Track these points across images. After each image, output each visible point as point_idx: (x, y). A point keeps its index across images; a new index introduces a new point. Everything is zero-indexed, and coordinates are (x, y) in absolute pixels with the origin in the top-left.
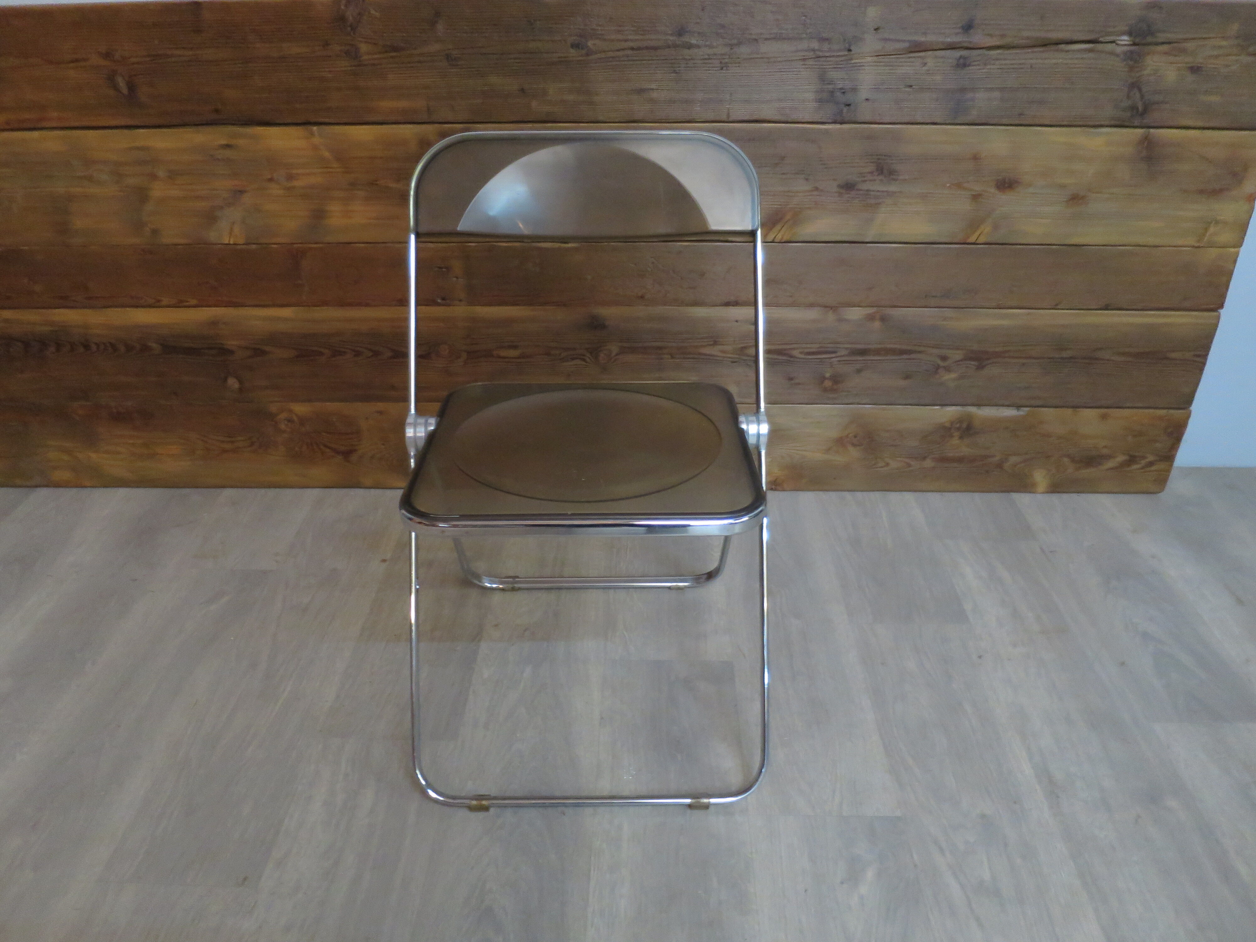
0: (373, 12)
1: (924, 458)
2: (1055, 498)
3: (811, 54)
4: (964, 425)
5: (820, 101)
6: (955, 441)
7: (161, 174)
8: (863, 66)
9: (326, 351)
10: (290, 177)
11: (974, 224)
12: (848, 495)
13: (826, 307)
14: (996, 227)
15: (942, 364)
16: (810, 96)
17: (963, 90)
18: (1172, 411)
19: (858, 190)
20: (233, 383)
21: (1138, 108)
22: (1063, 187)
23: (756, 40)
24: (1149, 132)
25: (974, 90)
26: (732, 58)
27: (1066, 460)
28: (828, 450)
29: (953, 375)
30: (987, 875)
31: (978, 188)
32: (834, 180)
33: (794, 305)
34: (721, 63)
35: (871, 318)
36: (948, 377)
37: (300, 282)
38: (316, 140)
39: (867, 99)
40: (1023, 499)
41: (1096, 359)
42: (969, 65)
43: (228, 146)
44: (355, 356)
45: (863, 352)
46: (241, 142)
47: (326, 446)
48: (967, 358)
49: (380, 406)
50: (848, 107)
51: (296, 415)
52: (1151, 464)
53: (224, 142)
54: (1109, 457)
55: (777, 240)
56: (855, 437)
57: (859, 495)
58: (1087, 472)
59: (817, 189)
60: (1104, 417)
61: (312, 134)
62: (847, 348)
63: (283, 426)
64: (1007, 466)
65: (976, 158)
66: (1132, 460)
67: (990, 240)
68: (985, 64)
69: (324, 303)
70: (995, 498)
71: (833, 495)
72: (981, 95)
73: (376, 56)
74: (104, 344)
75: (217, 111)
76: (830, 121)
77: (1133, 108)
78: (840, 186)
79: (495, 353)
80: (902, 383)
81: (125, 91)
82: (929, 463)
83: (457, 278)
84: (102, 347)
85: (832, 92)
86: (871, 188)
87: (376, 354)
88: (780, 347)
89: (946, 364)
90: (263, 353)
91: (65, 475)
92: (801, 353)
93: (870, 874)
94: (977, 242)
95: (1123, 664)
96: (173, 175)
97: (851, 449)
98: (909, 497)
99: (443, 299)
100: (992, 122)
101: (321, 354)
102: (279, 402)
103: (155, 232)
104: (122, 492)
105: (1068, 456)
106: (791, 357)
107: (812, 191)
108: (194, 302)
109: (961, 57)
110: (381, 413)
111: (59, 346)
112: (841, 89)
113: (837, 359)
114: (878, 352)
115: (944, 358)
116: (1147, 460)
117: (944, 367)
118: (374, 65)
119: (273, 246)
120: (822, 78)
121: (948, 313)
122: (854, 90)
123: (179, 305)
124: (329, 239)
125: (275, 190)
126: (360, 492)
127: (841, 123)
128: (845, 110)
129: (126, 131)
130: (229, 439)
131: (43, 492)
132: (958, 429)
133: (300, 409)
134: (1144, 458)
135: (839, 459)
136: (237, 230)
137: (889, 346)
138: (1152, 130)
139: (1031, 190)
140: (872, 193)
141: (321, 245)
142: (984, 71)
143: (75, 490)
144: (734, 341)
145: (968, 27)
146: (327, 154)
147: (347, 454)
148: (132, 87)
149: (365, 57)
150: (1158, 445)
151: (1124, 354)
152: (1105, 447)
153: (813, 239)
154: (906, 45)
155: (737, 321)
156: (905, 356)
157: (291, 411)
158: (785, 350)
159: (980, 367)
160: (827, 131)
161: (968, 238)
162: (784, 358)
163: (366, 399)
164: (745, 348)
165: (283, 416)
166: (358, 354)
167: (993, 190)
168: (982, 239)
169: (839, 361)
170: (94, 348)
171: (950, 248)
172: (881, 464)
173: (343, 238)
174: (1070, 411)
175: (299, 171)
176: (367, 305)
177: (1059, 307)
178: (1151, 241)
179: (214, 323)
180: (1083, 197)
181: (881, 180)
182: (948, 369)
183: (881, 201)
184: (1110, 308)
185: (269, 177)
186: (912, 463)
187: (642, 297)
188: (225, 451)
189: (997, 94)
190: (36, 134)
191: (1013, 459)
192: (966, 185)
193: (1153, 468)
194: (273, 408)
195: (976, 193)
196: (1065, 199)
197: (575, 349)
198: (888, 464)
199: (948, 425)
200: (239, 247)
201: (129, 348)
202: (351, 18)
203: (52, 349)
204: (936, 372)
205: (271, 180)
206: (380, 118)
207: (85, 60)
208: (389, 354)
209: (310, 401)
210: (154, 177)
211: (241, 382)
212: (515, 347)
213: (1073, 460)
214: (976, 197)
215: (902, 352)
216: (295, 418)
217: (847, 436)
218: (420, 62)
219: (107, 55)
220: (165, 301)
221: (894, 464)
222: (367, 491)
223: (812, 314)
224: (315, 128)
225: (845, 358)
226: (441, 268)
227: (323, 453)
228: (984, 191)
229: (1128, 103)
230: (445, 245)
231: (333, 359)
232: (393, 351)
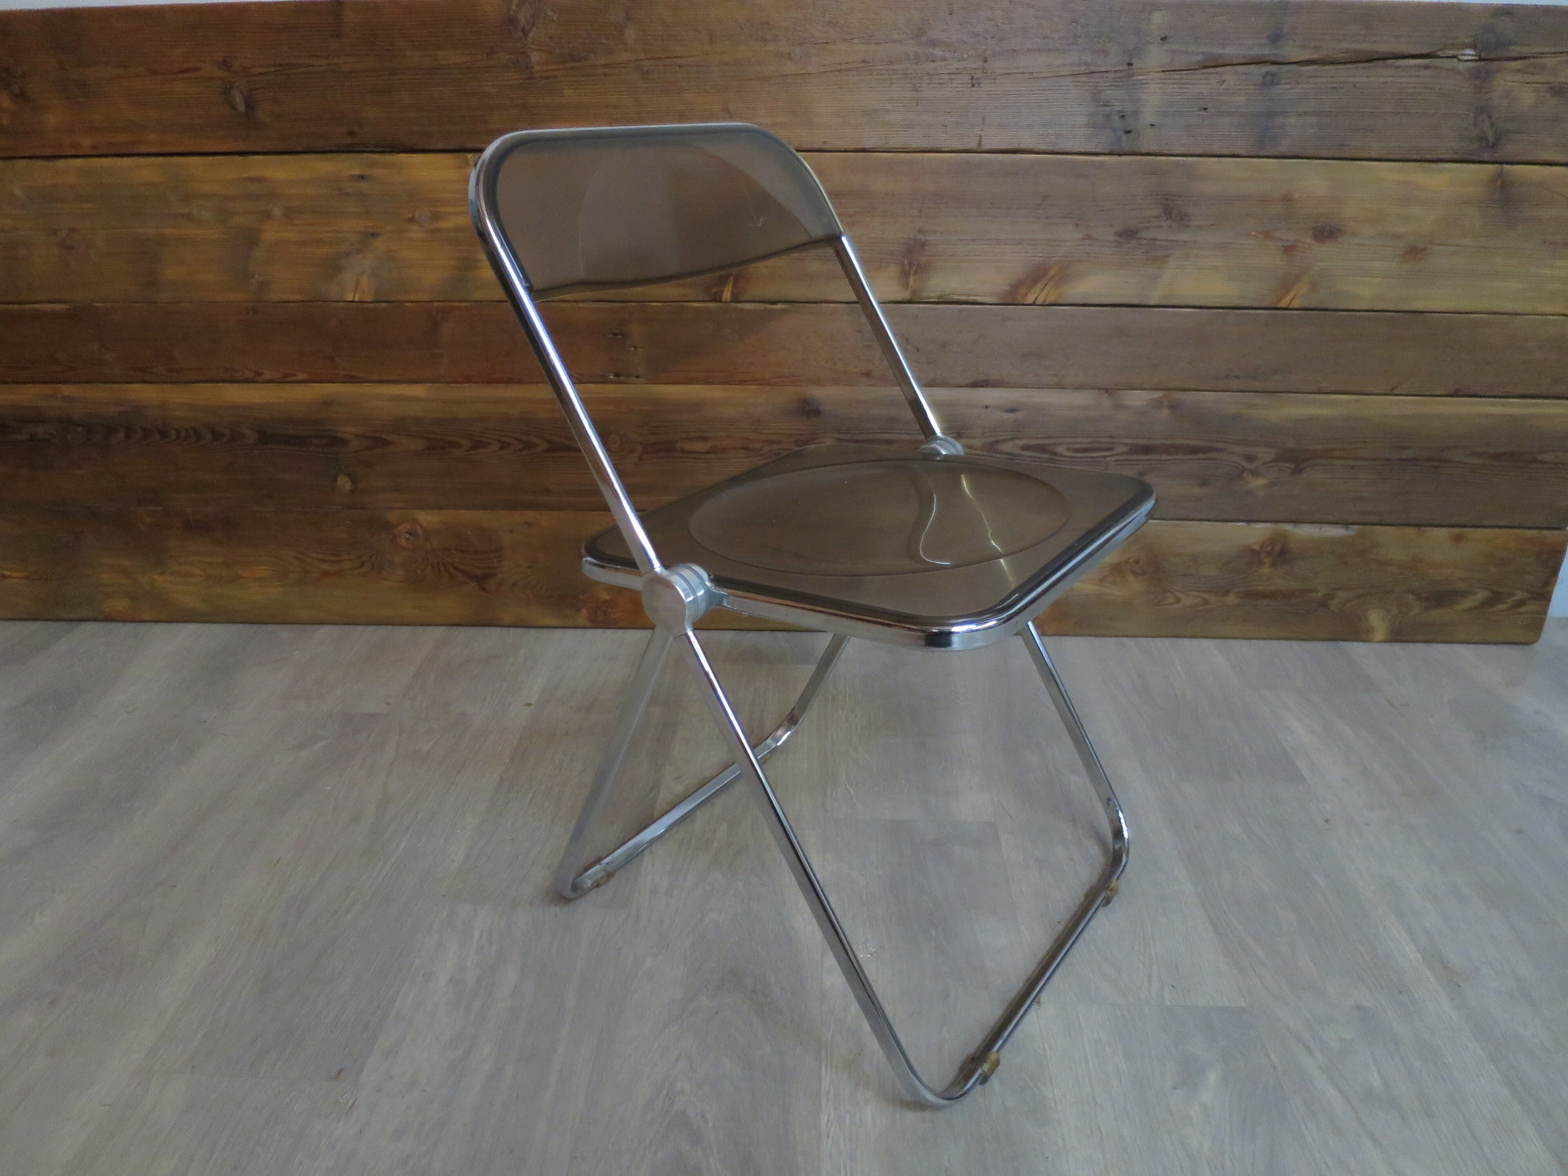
0: (550, 13)
1: (1227, 593)
2: (1398, 649)
3: (1082, 69)
4: (1278, 548)
5: (1094, 126)
6: (1266, 570)
7: (277, 211)
8: (1148, 84)
9: (464, 441)
10: (436, 217)
11: (1286, 285)
12: (1128, 642)
13: (1099, 389)
14: (1314, 287)
15: (1247, 465)
16: (1082, 120)
17: (1270, 115)
18: (1544, 532)
19: (1140, 238)
20: (344, 483)
21: (1487, 139)
22: (1397, 236)
23: (1015, 51)
24: (1503, 169)
25: (1284, 114)
26: (985, 73)
27: (1410, 597)
28: (1102, 580)
29: (1262, 481)
30: (1376, 1081)
31: (1290, 237)
32: (1111, 226)
33: (1060, 387)
34: (972, 78)
35: (1158, 404)
36: (1255, 483)
37: (438, 351)
39: (1152, 125)
40: (1356, 649)
41: (1446, 461)
42: (1278, 84)
43: (362, 177)
44: (502, 448)
45: (1147, 450)
46: (378, 172)
47: (456, 568)
48: (1279, 459)
49: (529, 515)
50: (1128, 135)
51: (422, 527)
52: (1521, 603)
53: (356, 172)
54: (1465, 594)
55: (1039, 302)
56: (1137, 562)
57: (1143, 641)
58: (1436, 614)
59: (1089, 237)
60: (1458, 539)
61: (467, 164)
62: (1126, 444)
63: (403, 542)
64: (1333, 604)
65: (1287, 199)
66: (1496, 598)
67: (1306, 304)
68: (1298, 83)
69: (467, 379)
70: (1320, 647)
71: (1109, 643)
72: (1292, 121)
73: (552, 67)
74: (186, 430)
75: (351, 133)
76: (1106, 151)
77: (1482, 138)
78: (1120, 234)
79: (678, 446)
80: (1197, 491)
81: (242, 108)
82: (1232, 599)
83: (636, 348)
84: (183, 433)
85: (1108, 116)
86: (1157, 236)
87: (528, 446)
88: (1041, 442)
89: (1253, 466)
90: (387, 443)
91: (120, 605)
92: (1068, 449)
93: (1212, 1077)
94: (1291, 306)
95: (1520, 831)
96: (290, 214)
97: (1131, 578)
98: (1208, 645)
99: (616, 375)
100: (1306, 155)
101: (458, 445)
102: (399, 508)
103: (263, 285)
104: (191, 627)
105: (1413, 592)
106: (1056, 454)
107: (1083, 239)
108: (302, 376)
109: (1267, 73)
110: (528, 524)
111: (129, 431)
112: (1120, 112)
113: (1113, 459)
114: (1165, 449)
115: (1250, 458)
116: (1515, 598)
117: (1250, 471)
118: (548, 78)
119: (407, 304)
120: (1096, 99)
121: (1255, 399)
122: (1136, 113)
123: (285, 380)
124: (478, 295)
125: (416, 233)
126: (496, 631)
127: (1120, 155)
128: (1124, 137)
129: (238, 158)
130: (332, 558)
131: (90, 627)
132: (1269, 553)
133: (427, 518)
134: (1511, 595)
135: (1116, 592)
136: (364, 282)
137: (1181, 441)
138: (1506, 166)
139: (1356, 240)
140: (1157, 242)
141: (469, 304)
142: (1297, 90)
143: (131, 626)
144: (984, 433)
145: (1276, 38)
147: (481, 580)
148: (250, 104)
149: (537, 68)
150: (1530, 578)
151: (1481, 455)
152: (1461, 579)
153: (1085, 302)
154: (1200, 58)
155: (987, 407)
156: (1201, 456)
157: (414, 521)
158: (1049, 445)
159: (1297, 471)
160: (1102, 163)
161: (1279, 301)
162: (1046, 456)
163: (512, 506)
164: (997, 442)
165: (407, 526)
166: (504, 446)
167: (1309, 240)
168: (1297, 303)
169: (1117, 461)
170: (173, 434)
171: (1257, 315)
172: (1170, 600)
173: (495, 295)
174: (1411, 531)
175: (445, 209)
176: (520, 382)
177: (1395, 392)
178: (1510, 307)
179: (327, 403)
180: (1423, 250)
181: (1170, 227)
182: (1255, 473)
183: (1169, 252)
184: (1461, 393)
185: (410, 216)
186: (1212, 598)
187: (868, 375)
188: (326, 574)
189: (1313, 119)
190: (125, 161)
191: (1342, 595)
192: (1275, 234)
193: (1522, 609)
194: (393, 517)
195: (1288, 244)
196: (1401, 253)
197: (780, 442)
198: (1178, 600)
199: (1256, 547)
200: (366, 305)
201: (217, 436)
202: (523, 21)
203: (121, 435)
204: (1240, 477)
205: (412, 220)
207: (197, 69)
208: (544, 446)
209: (440, 508)
210: (268, 215)
211: (354, 482)
212: (705, 439)
213: (1419, 597)
214: (1289, 250)
215: (1195, 450)
216: (420, 530)
217: (1126, 562)
219: (225, 65)
220: (268, 375)
221: (1188, 600)
222: (505, 630)
223: (1082, 399)
224: (470, 156)
225: (1125, 457)
226: (616, 335)
227: (452, 578)
228: (1298, 241)
229: (1475, 132)
230: (620, 305)
231: (472, 452)
232: (549, 442)
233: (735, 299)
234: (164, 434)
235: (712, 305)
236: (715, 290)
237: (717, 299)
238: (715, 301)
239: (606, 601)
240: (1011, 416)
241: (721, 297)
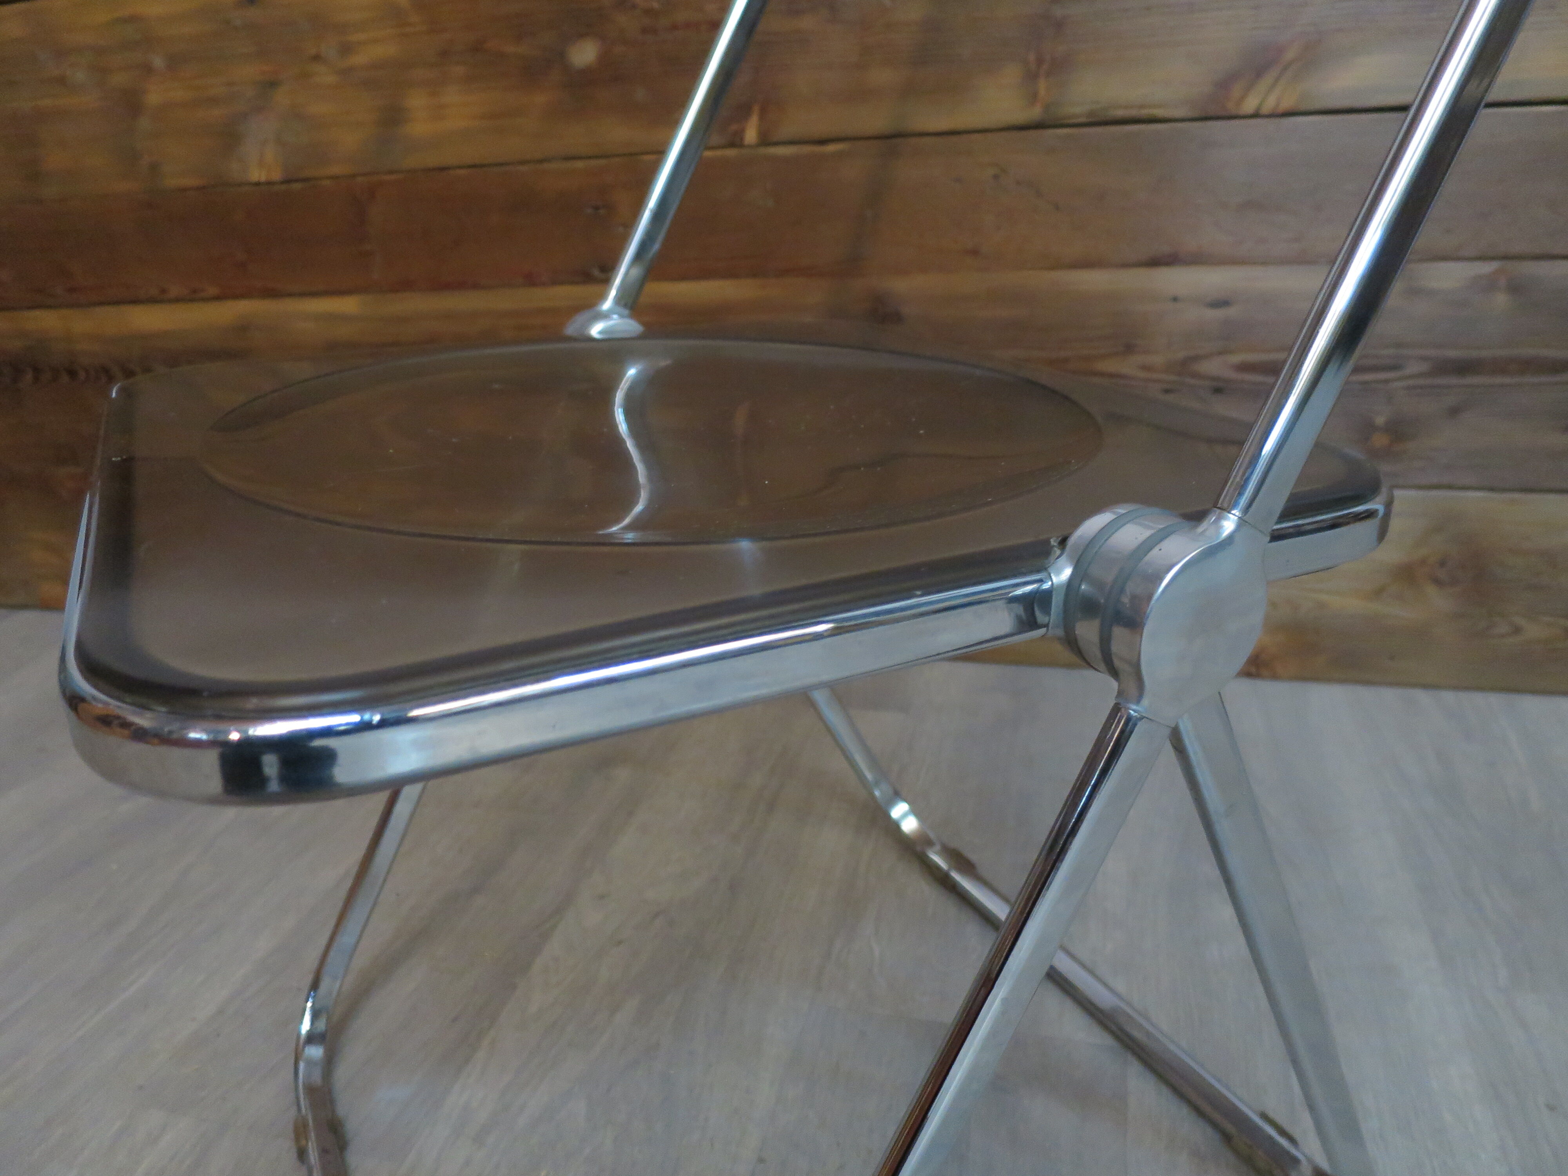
7: (158, 62)
10: (346, 49)
12: (1422, 697)
28: (1378, 593)
35: (1487, 285)
37: (367, 247)
45: (1464, 368)
55: (1265, 110)
56: (1442, 564)
57: (1449, 697)
62: (1424, 359)
71: (1389, 695)
74: (95, 368)
80: (1558, 440)
83: (625, 226)
84: (91, 372)
96: (174, 64)
97: (1431, 590)
99: (603, 269)
103: (154, 168)
108: (212, 291)
111: (37, 371)
114: (1499, 367)
119: (324, 181)
123: (193, 297)
125: (325, 76)
135: (1403, 613)
136: (270, 155)
141: (402, 177)
144: (1171, 343)
155: (1175, 299)
164: (1196, 358)
169: (1408, 388)
170: (82, 375)
172: (1502, 629)
173: (432, 160)
175: (361, 36)
176: (476, 286)
185: (314, 52)
187: (975, 252)
198: (1518, 630)
200: (273, 186)
203: (29, 377)
205: (317, 58)
210: (148, 69)
217: (1423, 562)
220: (175, 290)
221: (1534, 631)
225: (1421, 382)
226: (597, 208)
230: (602, 162)
233: (765, 140)
234: (72, 374)
235: (731, 153)
236: (734, 127)
237: (736, 142)
238: (732, 145)
240: (1219, 314)
241: (742, 139)
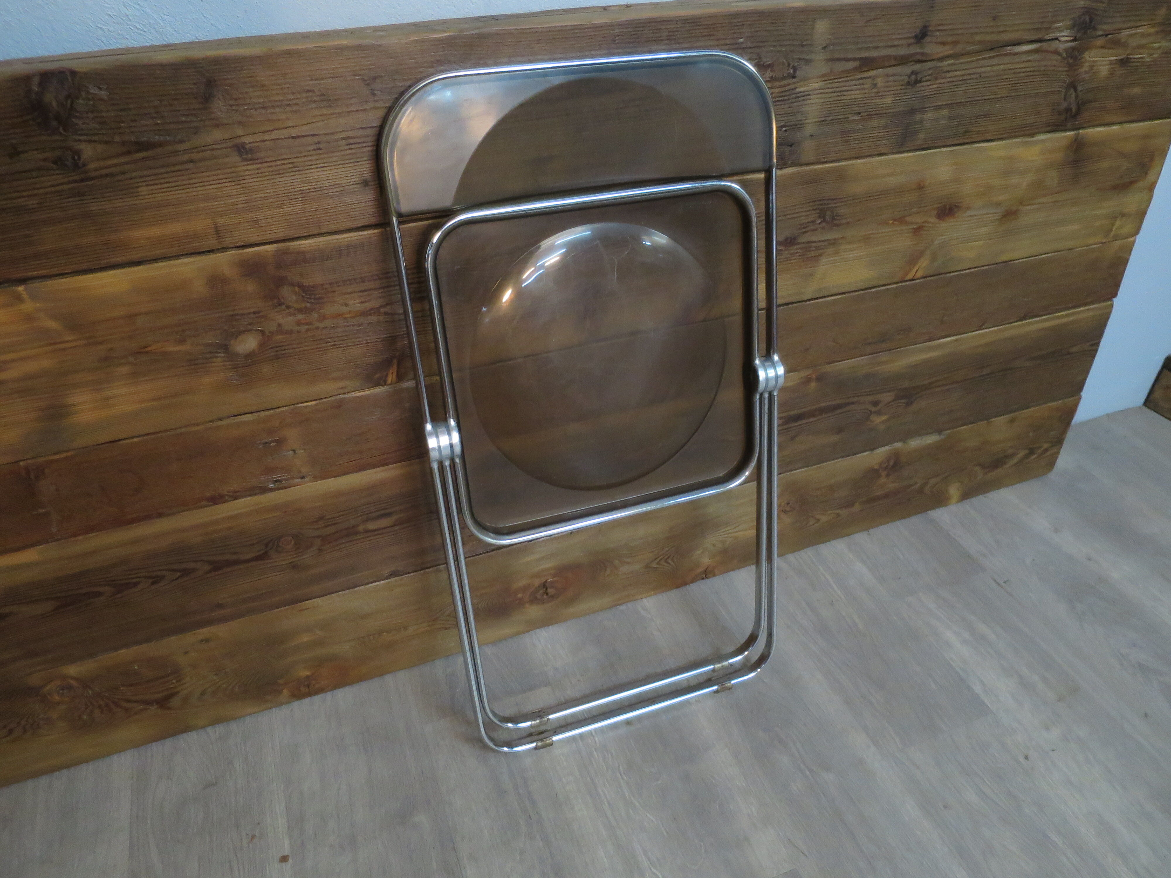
0: (94, 90)
1: (853, 504)
2: (966, 504)
4: (891, 463)
6: (882, 480)
8: (809, 95)
9: (106, 589)
11: (913, 260)
14: (934, 258)
15: (873, 409)
17: (912, 111)
18: (1067, 400)
19: (798, 244)
21: (1071, 110)
22: (999, 204)
24: (1078, 134)
25: (923, 110)
27: (977, 468)
29: (884, 418)
31: (919, 219)
35: (808, 380)
36: (878, 420)
37: (41, 511)
38: (28, 306)
39: (811, 136)
40: (939, 514)
41: (1011, 369)
42: (920, 81)
44: (153, 583)
45: (798, 418)
47: (129, 701)
48: (897, 398)
49: (204, 632)
50: (791, 149)
51: (75, 679)
52: (1046, 450)
54: (1012, 456)
58: (992, 475)
60: (1012, 421)
61: (19, 298)
63: (56, 699)
64: (927, 489)
65: (920, 187)
66: (1032, 451)
67: (927, 273)
68: (936, 79)
69: (90, 529)
70: (915, 521)
72: (929, 115)
73: (112, 162)
77: (1068, 110)
78: (780, 243)
79: (361, 528)
82: (857, 507)
83: (294, 451)
86: (813, 239)
87: (186, 572)
89: (877, 409)
94: (915, 277)
97: (783, 516)
99: (276, 482)
100: (938, 145)
101: (99, 594)
102: (41, 670)
105: (979, 465)
109: (913, 73)
110: (207, 640)
114: (812, 414)
115: (875, 403)
116: (1042, 449)
117: (875, 412)
118: (112, 175)
122: (798, 126)
124: (80, 442)
128: (788, 152)
132: (886, 468)
133: (79, 669)
134: (1039, 448)
137: (825, 405)
138: (1082, 131)
139: (969, 213)
140: (813, 245)
142: (935, 86)
145: (921, 36)
146: (52, 324)
147: (163, 703)
149: (92, 166)
150: (1052, 433)
151: (1034, 358)
152: (1011, 447)
154: (856, 64)
156: (839, 411)
157: (64, 677)
159: (909, 404)
161: (907, 274)
166: (156, 580)
167: (933, 220)
168: (919, 274)
171: (888, 290)
172: (812, 521)
173: (103, 437)
174: (982, 424)
178: (1068, 245)
180: (1015, 212)
181: (823, 228)
182: (879, 413)
183: (821, 251)
184: (1028, 318)
186: (842, 512)
189: (945, 112)
191: (933, 481)
192: (908, 219)
193: (1046, 454)
194: (35, 680)
195: (917, 226)
196: (998, 218)
198: (818, 521)
199: (876, 467)
202: (54, 104)
204: (868, 419)
206: (135, 256)
208: (205, 568)
209: (91, 656)
212: (387, 515)
213: (982, 466)
214: (918, 230)
215: (834, 407)
216: (73, 682)
218: (192, 161)
221: (824, 519)
224: (21, 288)
227: (127, 710)
228: (925, 222)
229: (1065, 105)
230: (269, 413)
231: (119, 596)
232: (209, 562)
233: (402, 379)
235: (377, 391)
236: (379, 375)
237: (380, 383)
238: (377, 386)
239: (307, 677)
241: (385, 381)
